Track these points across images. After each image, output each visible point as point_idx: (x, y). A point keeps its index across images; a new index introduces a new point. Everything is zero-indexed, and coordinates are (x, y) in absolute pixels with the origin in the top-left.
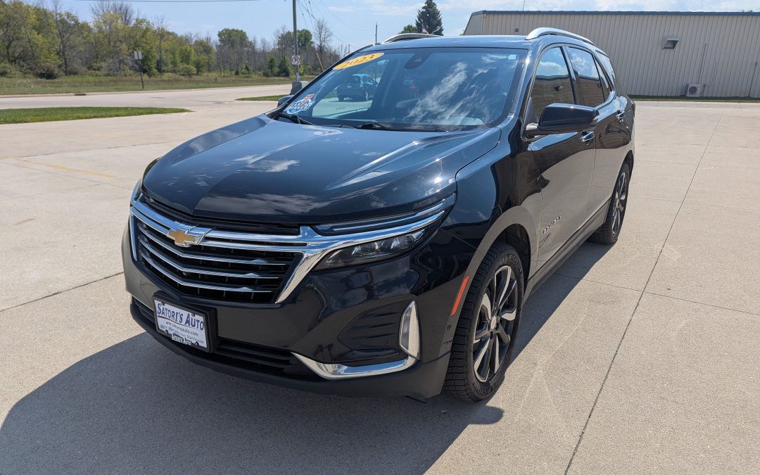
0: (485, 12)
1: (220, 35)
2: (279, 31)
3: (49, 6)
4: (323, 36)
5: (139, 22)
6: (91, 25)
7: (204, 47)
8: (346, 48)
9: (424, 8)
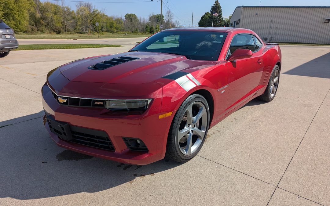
0: (243, 6)
1: (125, 16)
2: (151, 15)
3: (60, 4)
4: (169, 17)
5: (95, 11)
6: (75, 12)
7: (119, 21)
8: (178, 22)
9: (214, 5)
